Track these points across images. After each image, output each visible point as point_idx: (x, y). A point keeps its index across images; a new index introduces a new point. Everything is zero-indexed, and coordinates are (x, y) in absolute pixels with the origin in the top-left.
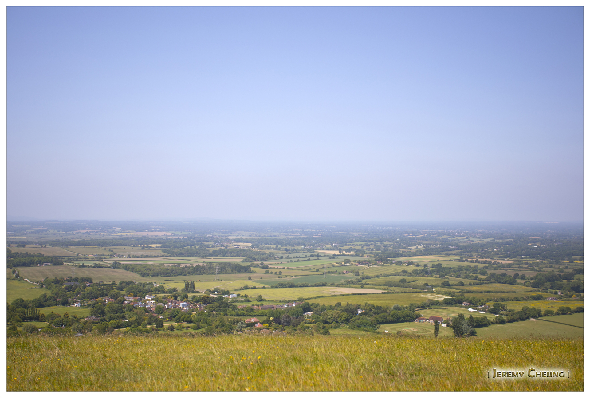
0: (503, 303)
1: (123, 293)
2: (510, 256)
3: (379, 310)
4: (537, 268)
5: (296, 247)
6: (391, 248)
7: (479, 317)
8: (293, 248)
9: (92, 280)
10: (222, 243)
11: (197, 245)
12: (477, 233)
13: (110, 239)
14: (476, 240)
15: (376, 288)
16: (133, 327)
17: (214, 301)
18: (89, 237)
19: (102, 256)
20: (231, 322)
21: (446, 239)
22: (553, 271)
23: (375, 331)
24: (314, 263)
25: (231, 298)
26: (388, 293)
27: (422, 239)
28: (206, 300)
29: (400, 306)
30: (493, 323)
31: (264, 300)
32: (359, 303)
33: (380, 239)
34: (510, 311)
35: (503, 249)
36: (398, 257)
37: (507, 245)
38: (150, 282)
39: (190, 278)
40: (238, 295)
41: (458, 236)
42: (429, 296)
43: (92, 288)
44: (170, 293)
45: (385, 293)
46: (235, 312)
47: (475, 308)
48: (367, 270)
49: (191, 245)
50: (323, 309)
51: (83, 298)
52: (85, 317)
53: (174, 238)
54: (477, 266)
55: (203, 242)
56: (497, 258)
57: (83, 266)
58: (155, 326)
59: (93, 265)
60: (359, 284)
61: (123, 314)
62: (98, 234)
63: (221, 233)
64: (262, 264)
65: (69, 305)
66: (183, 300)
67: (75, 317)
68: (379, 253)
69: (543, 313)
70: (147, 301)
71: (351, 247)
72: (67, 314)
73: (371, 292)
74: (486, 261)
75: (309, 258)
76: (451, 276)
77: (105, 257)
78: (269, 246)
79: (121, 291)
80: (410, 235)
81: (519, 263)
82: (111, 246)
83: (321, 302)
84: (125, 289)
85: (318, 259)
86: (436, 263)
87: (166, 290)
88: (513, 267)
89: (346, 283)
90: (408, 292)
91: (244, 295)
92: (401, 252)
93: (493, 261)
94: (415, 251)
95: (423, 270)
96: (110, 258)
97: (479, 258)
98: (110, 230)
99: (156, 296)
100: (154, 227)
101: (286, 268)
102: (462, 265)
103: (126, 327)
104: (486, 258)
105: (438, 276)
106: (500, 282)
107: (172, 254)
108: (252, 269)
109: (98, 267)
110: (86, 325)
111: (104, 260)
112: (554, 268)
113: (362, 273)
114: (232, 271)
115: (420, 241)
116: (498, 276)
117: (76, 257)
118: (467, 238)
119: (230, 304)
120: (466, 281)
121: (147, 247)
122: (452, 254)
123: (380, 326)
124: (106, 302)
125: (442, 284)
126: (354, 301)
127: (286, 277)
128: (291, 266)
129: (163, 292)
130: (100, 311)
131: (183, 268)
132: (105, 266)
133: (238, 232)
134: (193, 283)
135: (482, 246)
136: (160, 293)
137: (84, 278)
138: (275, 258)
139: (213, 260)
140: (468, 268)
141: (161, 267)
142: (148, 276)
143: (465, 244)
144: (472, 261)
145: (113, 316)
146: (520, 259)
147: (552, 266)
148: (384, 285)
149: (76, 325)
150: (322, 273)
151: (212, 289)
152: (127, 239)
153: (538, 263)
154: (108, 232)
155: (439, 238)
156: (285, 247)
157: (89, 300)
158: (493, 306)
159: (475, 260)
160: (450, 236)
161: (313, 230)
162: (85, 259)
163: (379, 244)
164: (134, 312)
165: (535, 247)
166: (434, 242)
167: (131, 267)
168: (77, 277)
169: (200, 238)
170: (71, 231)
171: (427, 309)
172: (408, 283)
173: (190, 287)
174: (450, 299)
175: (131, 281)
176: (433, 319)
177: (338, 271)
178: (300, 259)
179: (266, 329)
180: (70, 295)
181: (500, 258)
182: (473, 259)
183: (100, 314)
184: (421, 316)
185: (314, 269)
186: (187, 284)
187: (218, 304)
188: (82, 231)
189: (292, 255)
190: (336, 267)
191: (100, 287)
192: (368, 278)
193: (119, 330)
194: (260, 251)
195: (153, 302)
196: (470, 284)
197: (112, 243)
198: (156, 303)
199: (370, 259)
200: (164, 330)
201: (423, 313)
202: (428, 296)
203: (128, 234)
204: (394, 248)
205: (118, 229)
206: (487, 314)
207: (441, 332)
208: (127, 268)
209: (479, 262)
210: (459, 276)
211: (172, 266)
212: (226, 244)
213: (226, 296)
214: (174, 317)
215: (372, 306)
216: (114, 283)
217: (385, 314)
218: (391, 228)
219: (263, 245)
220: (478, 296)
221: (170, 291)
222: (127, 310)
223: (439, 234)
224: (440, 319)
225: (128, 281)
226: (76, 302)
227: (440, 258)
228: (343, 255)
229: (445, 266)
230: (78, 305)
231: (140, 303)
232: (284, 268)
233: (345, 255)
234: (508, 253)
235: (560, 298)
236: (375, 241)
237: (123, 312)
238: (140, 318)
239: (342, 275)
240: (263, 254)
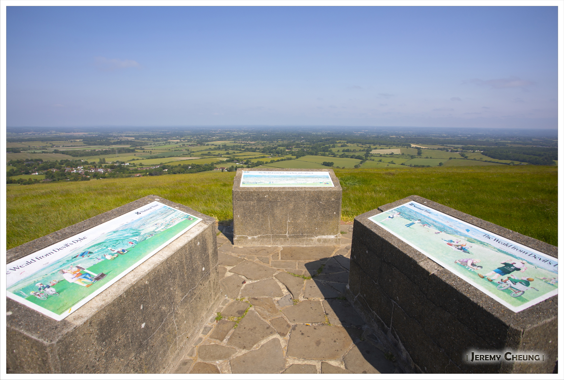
0: (250, 160)
2: (255, 140)
3: (198, 166)
4: (264, 145)
5: (158, 139)
7: (240, 166)
8: (156, 139)
9: (42, 160)
10: (118, 138)
11: (104, 139)
12: (242, 130)
13: (49, 137)
14: (241, 134)
15: (197, 157)
17: (117, 167)
18: (35, 136)
19: (45, 147)
21: (229, 133)
22: (270, 146)
24: (168, 146)
25: (126, 165)
27: (218, 133)
28: (112, 167)
29: (207, 164)
31: (143, 165)
32: (189, 164)
33: (199, 134)
34: (253, 163)
35: (252, 137)
36: (207, 142)
37: (254, 135)
38: (79, 159)
39: (102, 157)
40: (130, 164)
41: (234, 132)
42: (221, 159)
43: (43, 164)
45: (201, 159)
46: (129, 171)
47: (239, 163)
48: (193, 149)
49: (100, 140)
50: (172, 168)
51: (39, 170)
52: (42, 179)
53: (90, 136)
54: (241, 145)
55: (107, 138)
57: (34, 153)
59: (41, 152)
60: (189, 155)
62: (40, 134)
63: (117, 133)
64: (141, 148)
65: (31, 174)
66: (100, 167)
67: (36, 180)
68: (199, 141)
69: (265, 163)
70: (79, 169)
71: (185, 138)
72: (30, 179)
73: (195, 159)
74: (245, 143)
75: (165, 144)
76: (230, 150)
77: (48, 147)
78: (144, 139)
79: (62, 165)
80: (213, 132)
81: (258, 143)
82: (50, 141)
83: (171, 164)
84: (64, 164)
85: (170, 144)
86: (224, 144)
87: (89, 163)
88: (255, 145)
89: (183, 155)
90: (211, 158)
91: (133, 163)
92: (209, 140)
93: (248, 142)
94: (215, 139)
95: (218, 148)
96: (52, 148)
97: (242, 141)
99: (84, 166)
100: (76, 130)
102: (235, 145)
104: (245, 141)
105: (225, 150)
106: (250, 151)
107: (90, 144)
108: (136, 150)
109: (44, 153)
111: (48, 149)
113: (191, 150)
114: (125, 152)
115: (217, 135)
116: (249, 149)
117: (29, 148)
118: (238, 133)
119: (125, 168)
120: (236, 152)
121: (74, 141)
122: (231, 140)
124: (53, 171)
125: (226, 153)
126: (187, 163)
127: (154, 153)
128: (156, 148)
130: (51, 176)
131: (97, 151)
132: (49, 152)
133: (126, 132)
134: (104, 160)
135: (243, 136)
136: (86, 164)
137: (37, 159)
138: (147, 145)
139: (114, 147)
140: (237, 146)
141: (85, 151)
142: (77, 156)
143: (237, 135)
144: (239, 143)
146: (259, 141)
147: (270, 144)
148: (201, 155)
150: (172, 151)
151: (115, 161)
152: (60, 137)
153: (265, 143)
154: (47, 133)
155: (226, 133)
156: (152, 139)
157: (42, 171)
158: (246, 161)
160: (231, 132)
161: (166, 130)
162: (35, 149)
163: (198, 136)
164: (72, 175)
165: (265, 136)
166: (224, 135)
167: (66, 152)
168: (32, 159)
169: (105, 135)
170: (21, 133)
171: (219, 164)
172: (211, 153)
173: (103, 162)
174: (229, 160)
175: (67, 160)
177: (179, 150)
178: (161, 145)
180: (30, 169)
181: (251, 141)
184: (216, 167)
185: (168, 149)
186: (100, 159)
187: (119, 168)
188: (29, 133)
189: (156, 143)
190: (178, 148)
191: (48, 164)
192: (193, 152)
194: (139, 142)
195: (82, 169)
196: (238, 153)
197: (51, 139)
198: (84, 170)
199: (194, 143)
201: (217, 166)
203: (60, 134)
204: (205, 138)
205: (54, 132)
208: (63, 153)
209: (242, 143)
210: (234, 150)
211: (91, 151)
212: (120, 138)
213: (123, 164)
214: (96, 176)
215: (195, 164)
216: (57, 161)
217: (201, 168)
218: (204, 129)
219: (141, 138)
220: (240, 158)
221: (91, 164)
222: (68, 175)
223: (226, 131)
224: (224, 168)
225: (65, 160)
226: (35, 172)
227: (226, 142)
228: (181, 142)
229: (228, 145)
230: (36, 174)
231: (75, 171)
232: (153, 149)
233: (183, 142)
234: (254, 139)
235: (272, 157)
236: (197, 135)
237: (65, 176)
238: (77, 178)
239: (181, 151)
240: (141, 143)
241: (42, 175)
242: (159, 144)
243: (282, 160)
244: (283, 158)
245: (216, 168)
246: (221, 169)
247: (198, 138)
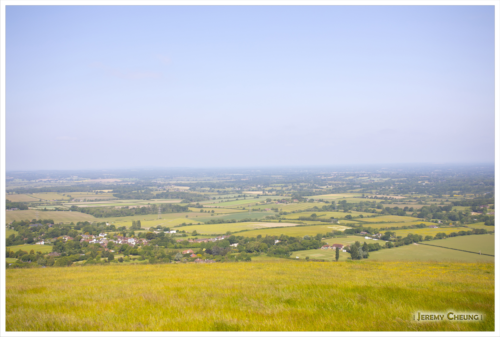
0: (392, 231)
1: (79, 231)
2: (403, 193)
3: (292, 240)
4: (423, 202)
5: (227, 189)
6: (306, 188)
7: (372, 243)
8: (224, 190)
9: (53, 222)
10: (164, 188)
11: (143, 190)
12: (378, 174)
13: (68, 186)
14: (376, 180)
15: (291, 222)
16: (89, 260)
17: (156, 237)
18: (50, 184)
19: (61, 200)
20: (170, 253)
21: (352, 179)
22: (436, 204)
23: (288, 257)
24: (242, 202)
25: (171, 234)
26: (300, 226)
27: (332, 180)
28: (149, 237)
29: (309, 236)
30: (383, 248)
31: (198, 235)
32: (276, 235)
33: (297, 181)
34: (398, 238)
35: (397, 186)
36: (311, 195)
37: (402, 183)
38: (103, 222)
39: (136, 218)
40: (177, 231)
41: (362, 177)
42: (335, 228)
43: (54, 228)
44: (120, 231)
45: (298, 226)
46: (174, 245)
47: (370, 236)
48: (285, 208)
49: (138, 190)
50: (247, 240)
51: (46, 237)
52: (48, 253)
53: (123, 183)
54: (375, 201)
55: (148, 187)
56: (392, 195)
57: (45, 210)
58: (107, 258)
59: (54, 209)
60: (278, 219)
61: (80, 249)
62: (57, 182)
63: (163, 179)
64: (198, 204)
65: (34, 244)
66: (131, 236)
67: (40, 253)
68: (295, 192)
69: (424, 238)
70: (101, 238)
71: (272, 188)
72: (33, 251)
73: (287, 226)
74: (383, 197)
75: (237, 198)
76: (354, 210)
77: (64, 201)
78: (204, 189)
80: (322, 177)
81: (410, 198)
82: (69, 192)
83: (245, 235)
84: (82, 229)
85: (245, 199)
86: (341, 200)
87: (117, 228)
88: (405, 202)
89: (267, 218)
90: (318, 225)
91: (182, 231)
92: (314, 191)
93: (388, 197)
94: (326, 190)
95: (331, 206)
96: (69, 202)
97: (378, 195)
98: (68, 178)
99: (108, 233)
100: (106, 175)
101: (218, 207)
102: (363, 201)
103: (83, 260)
104: (383, 195)
105: (343, 210)
106: (393, 215)
107: (121, 197)
108: (190, 208)
109: (58, 211)
110: (49, 259)
111: (63, 204)
112: (437, 201)
113: (281, 210)
114: (172, 211)
115: (330, 182)
116: (392, 210)
117: (39, 202)
118: (369, 178)
119: (169, 238)
120: (365, 214)
121: (100, 192)
122: (356, 192)
123: (292, 253)
124: (65, 239)
125: (345, 217)
126: (272, 233)
127: (218, 215)
128: (222, 205)
129: (115, 230)
130: (61, 248)
131: (131, 209)
132: (64, 209)
133: (178, 177)
134: (139, 222)
135: (380, 185)
136: (112, 231)
137: (47, 220)
138: (208, 199)
139: (157, 202)
140: (367, 204)
141: (113, 209)
142: (101, 217)
143: (367, 183)
144: (371, 198)
145: (72, 251)
146: (411, 195)
147: (435, 200)
148: (299, 219)
149: (40, 260)
150: (248, 211)
151: (155, 227)
152: (83, 186)
153: (425, 197)
154: (66, 180)
155: (346, 178)
156: (217, 190)
157: (51, 238)
158: (385, 234)
159: (374, 196)
160: (355, 177)
161: (241, 175)
162: (47, 204)
163: (296, 185)
164: (90, 247)
165: (424, 184)
166: (342, 182)
167: (87, 210)
168: (40, 220)
169: (146, 183)
170: (34, 180)
171: (331, 238)
172: (318, 217)
173: (137, 226)
174: (350, 229)
175: (87, 222)
176: (335, 246)
177: (261, 209)
178: (230, 199)
179: (200, 258)
180: (35, 235)
181: (395, 194)
182: (373, 196)
183: (60, 250)
184: (326, 244)
185: (241, 207)
186: (134, 223)
187: (160, 239)
188: (44, 180)
189: (223, 196)
190: (260, 205)
191: (60, 227)
192: (285, 214)
193: (77, 263)
194: (196, 194)
195: (105, 239)
196: (368, 217)
197: (70, 189)
198: (108, 239)
199: (288, 198)
200: (114, 262)
201: (327, 241)
202: (333, 227)
203: (84, 181)
204: (308, 188)
205: (75, 177)
206: (380, 240)
207: (341, 256)
208: (83, 210)
209: (377, 198)
210: (360, 210)
211: (122, 208)
212: (167, 188)
213: (167, 232)
214: (123, 251)
215: (287, 237)
216: (72, 224)
217: (297, 243)
218: (307, 171)
219: (199, 188)
220: (373, 226)
221: (120, 229)
222: (84, 246)
223: (347, 176)
224: (341, 246)
225: (84, 222)
226: (40, 241)
227: (346, 195)
228: (266, 195)
229: (349, 202)
230: (42, 243)
231: (95, 240)
232: (216, 207)
233: (268, 195)
234: (401, 190)
235: (439, 226)
236: (292, 183)
237: (80, 248)
238: (95, 253)
239: (264, 212)
240: (199, 196)
241: (50, 245)
242: (227, 198)
243: (463, 234)
244: (466, 230)
245: (324, 244)
246: (335, 248)
247: (294, 188)
